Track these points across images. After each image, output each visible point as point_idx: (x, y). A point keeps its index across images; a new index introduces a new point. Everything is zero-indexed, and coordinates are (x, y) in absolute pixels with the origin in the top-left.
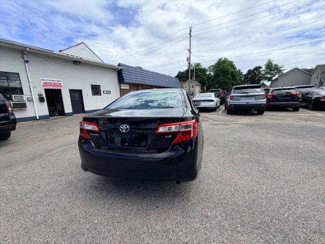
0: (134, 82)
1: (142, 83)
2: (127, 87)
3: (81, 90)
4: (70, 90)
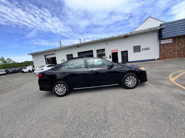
0: (181, 34)
2: (170, 41)
3: (127, 51)
4: (121, 52)
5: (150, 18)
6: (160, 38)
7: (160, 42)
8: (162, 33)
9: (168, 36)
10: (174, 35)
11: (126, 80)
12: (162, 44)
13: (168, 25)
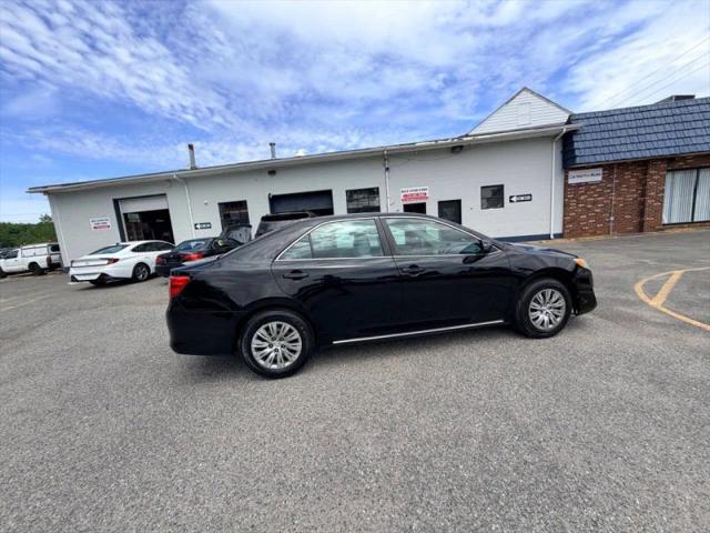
0: (628, 156)
1: (666, 152)
2: (595, 177)
3: (459, 202)
4: (440, 203)
5: (524, 93)
6: (569, 162)
7: (566, 178)
8: (576, 145)
9: (592, 159)
10: (611, 158)
11: (533, 305)
12: (570, 186)
13: (592, 121)
